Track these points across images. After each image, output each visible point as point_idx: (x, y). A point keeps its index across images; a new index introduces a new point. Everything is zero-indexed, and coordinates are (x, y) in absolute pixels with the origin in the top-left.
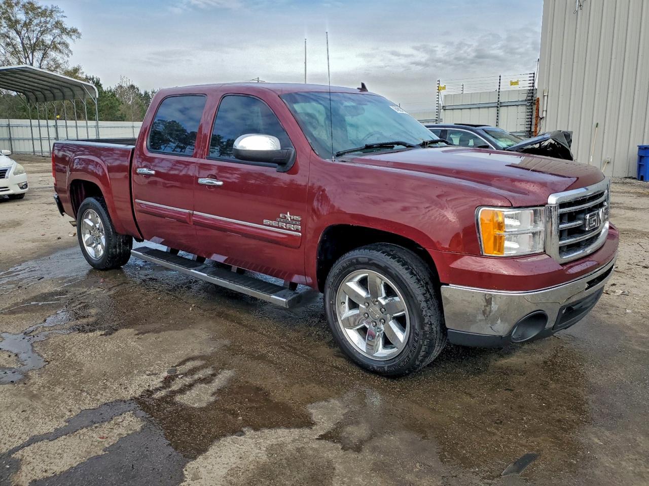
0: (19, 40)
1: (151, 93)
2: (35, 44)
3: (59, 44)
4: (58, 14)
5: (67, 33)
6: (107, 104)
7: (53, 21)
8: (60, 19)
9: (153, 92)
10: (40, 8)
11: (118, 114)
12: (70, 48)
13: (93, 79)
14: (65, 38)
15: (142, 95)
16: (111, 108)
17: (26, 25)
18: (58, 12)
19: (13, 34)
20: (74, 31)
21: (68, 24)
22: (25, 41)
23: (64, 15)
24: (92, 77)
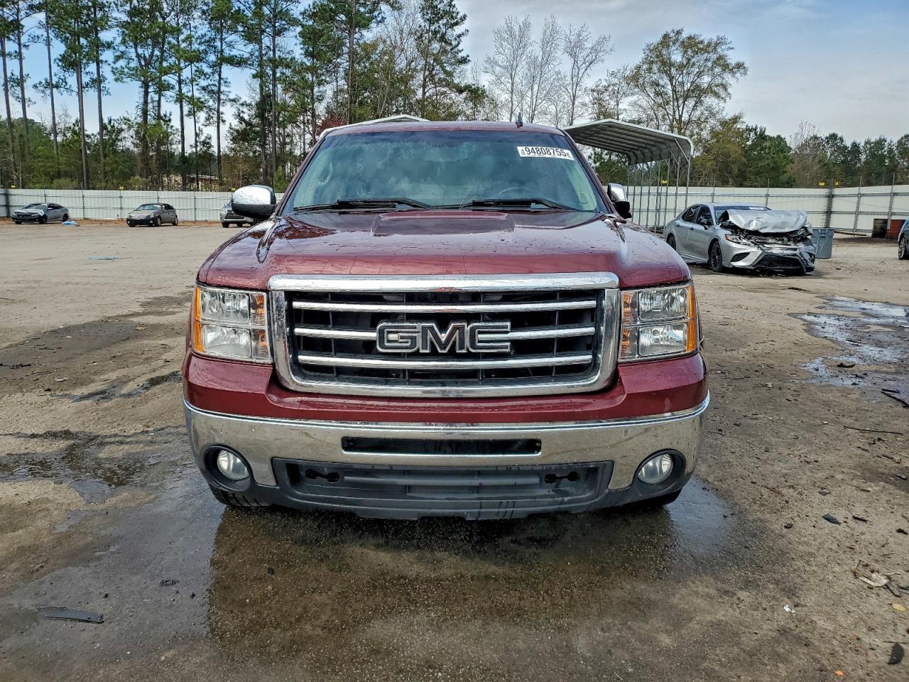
0: (669, 87)
1: (863, 144)
2: (688, 90)
3: (716, 86)
4: (723, 47)
5: (730, 70)
6: (768, 164)
7: (714, 57)
8: (726, 52)
9: (866, 143)
10: (702, 42)
11: (784, 178)
12: (729, 90)
13: (756, 129)
14: (728, 77)
15: (846, 148)
16: (773, 169)
17: (681, 67)
18: (725, 43)
19: (665, 81)
20: (739, 66)
21: (733, 59)
22: (679, 89)
23: (731, 47)
24: (754, 127)
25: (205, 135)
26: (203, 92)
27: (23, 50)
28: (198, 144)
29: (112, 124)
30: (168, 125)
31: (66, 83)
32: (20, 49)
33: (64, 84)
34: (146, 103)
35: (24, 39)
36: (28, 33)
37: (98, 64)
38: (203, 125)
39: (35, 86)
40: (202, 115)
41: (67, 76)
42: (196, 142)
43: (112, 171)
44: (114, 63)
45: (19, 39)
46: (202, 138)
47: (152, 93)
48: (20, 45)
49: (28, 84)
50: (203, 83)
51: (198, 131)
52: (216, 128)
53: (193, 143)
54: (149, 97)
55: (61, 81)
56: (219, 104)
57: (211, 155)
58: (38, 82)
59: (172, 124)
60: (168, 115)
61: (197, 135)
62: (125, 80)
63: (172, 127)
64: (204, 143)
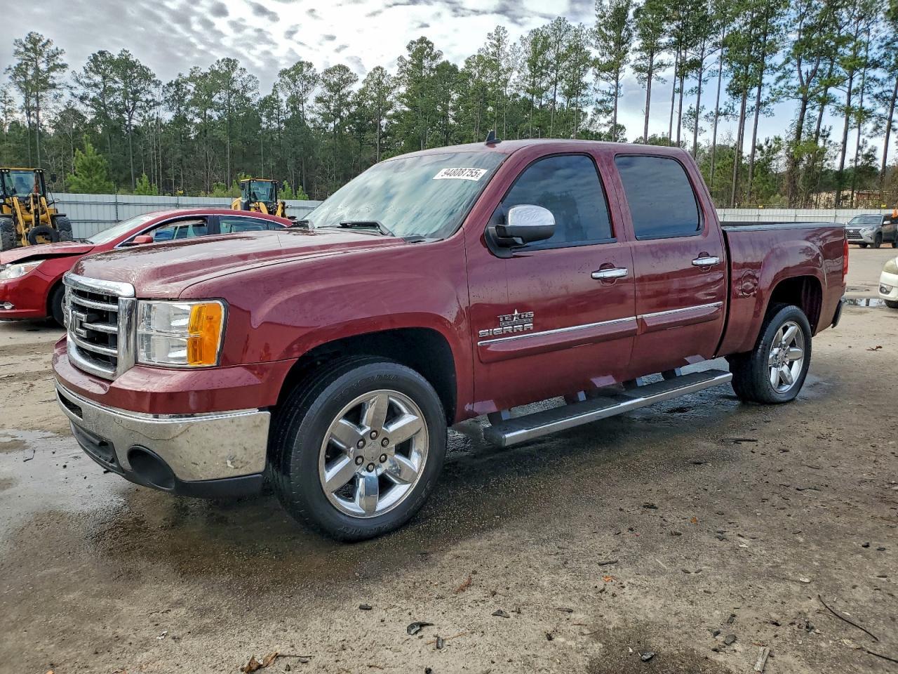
25: (869, 147)
26: (875, 100)
27: (703, 86)
28: (860, 158)
29: (769, 144)
30: (825, 141)
31: (733, 109)
32: (700, 84)
33: (731, 111)
34: (802, 120)
35: (704, 75)
36: (709, 69)
37: (760, 88)
38: (868, 136)
39: (707, 116)
40: (869, 126)
41: (735, 103)
42: (857, 155)
43: (758, 190)
44: (775, 84)
45: (701, 76)
46: (866, 151)
47: (809, 109)
48: (700, 81)
49: (701, 116)
50: (877, 90)
51: (861, 143)
52: (884, 139)
53: (853, 157)
54: (806, 114)
55: (729, 109)
56: (892, 112)
57: (873, 169)
58: (709, 112)
59: (830, 138)
60: (827, 129)
61: (859, 148)
62: (782, 100)
63: (830, 141)
64: (867, 156)
